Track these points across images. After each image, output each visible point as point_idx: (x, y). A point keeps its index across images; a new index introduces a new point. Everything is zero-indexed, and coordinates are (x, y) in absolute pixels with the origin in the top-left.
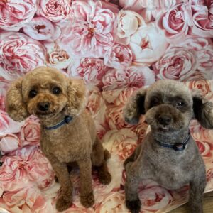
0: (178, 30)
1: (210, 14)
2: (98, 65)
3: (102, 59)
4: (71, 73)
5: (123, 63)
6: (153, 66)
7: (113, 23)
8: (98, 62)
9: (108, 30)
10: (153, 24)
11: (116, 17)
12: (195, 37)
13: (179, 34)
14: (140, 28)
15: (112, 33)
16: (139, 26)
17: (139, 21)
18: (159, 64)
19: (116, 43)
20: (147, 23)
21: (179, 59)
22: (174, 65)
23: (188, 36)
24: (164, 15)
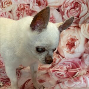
2: (26, 9)
3: (29, 5)
4: (13, 14)
5: (41, 7)
6: (60, 9)
8: (27, 7)
18: (64, 7)
21: (77, 3)
22: (74, 8)
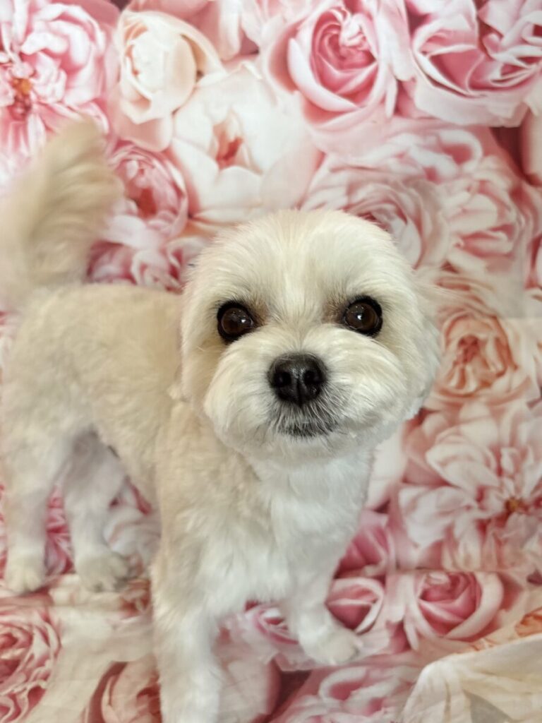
0: (357, 96)
1: (485, 29)
7: (100, 61)
9: (84, 89)
10: (248, 64)
11: (109, 38)
12: (429, 126)
13: (360, 112)
14: (204, 81)
15: (100, 103)
16: (199, 74)
17: (197, 54)
19: (121, 144)
20: (227, 62)
23: (399, 123)
24: (293, 32)
